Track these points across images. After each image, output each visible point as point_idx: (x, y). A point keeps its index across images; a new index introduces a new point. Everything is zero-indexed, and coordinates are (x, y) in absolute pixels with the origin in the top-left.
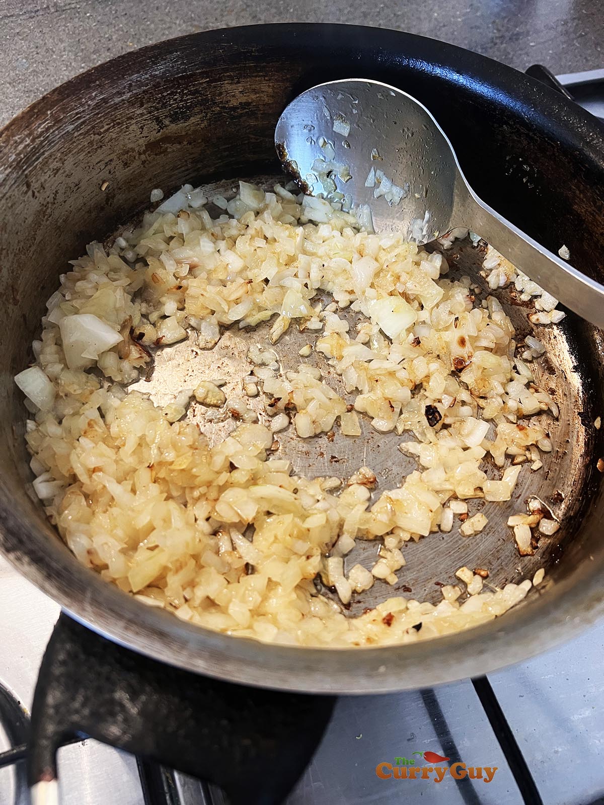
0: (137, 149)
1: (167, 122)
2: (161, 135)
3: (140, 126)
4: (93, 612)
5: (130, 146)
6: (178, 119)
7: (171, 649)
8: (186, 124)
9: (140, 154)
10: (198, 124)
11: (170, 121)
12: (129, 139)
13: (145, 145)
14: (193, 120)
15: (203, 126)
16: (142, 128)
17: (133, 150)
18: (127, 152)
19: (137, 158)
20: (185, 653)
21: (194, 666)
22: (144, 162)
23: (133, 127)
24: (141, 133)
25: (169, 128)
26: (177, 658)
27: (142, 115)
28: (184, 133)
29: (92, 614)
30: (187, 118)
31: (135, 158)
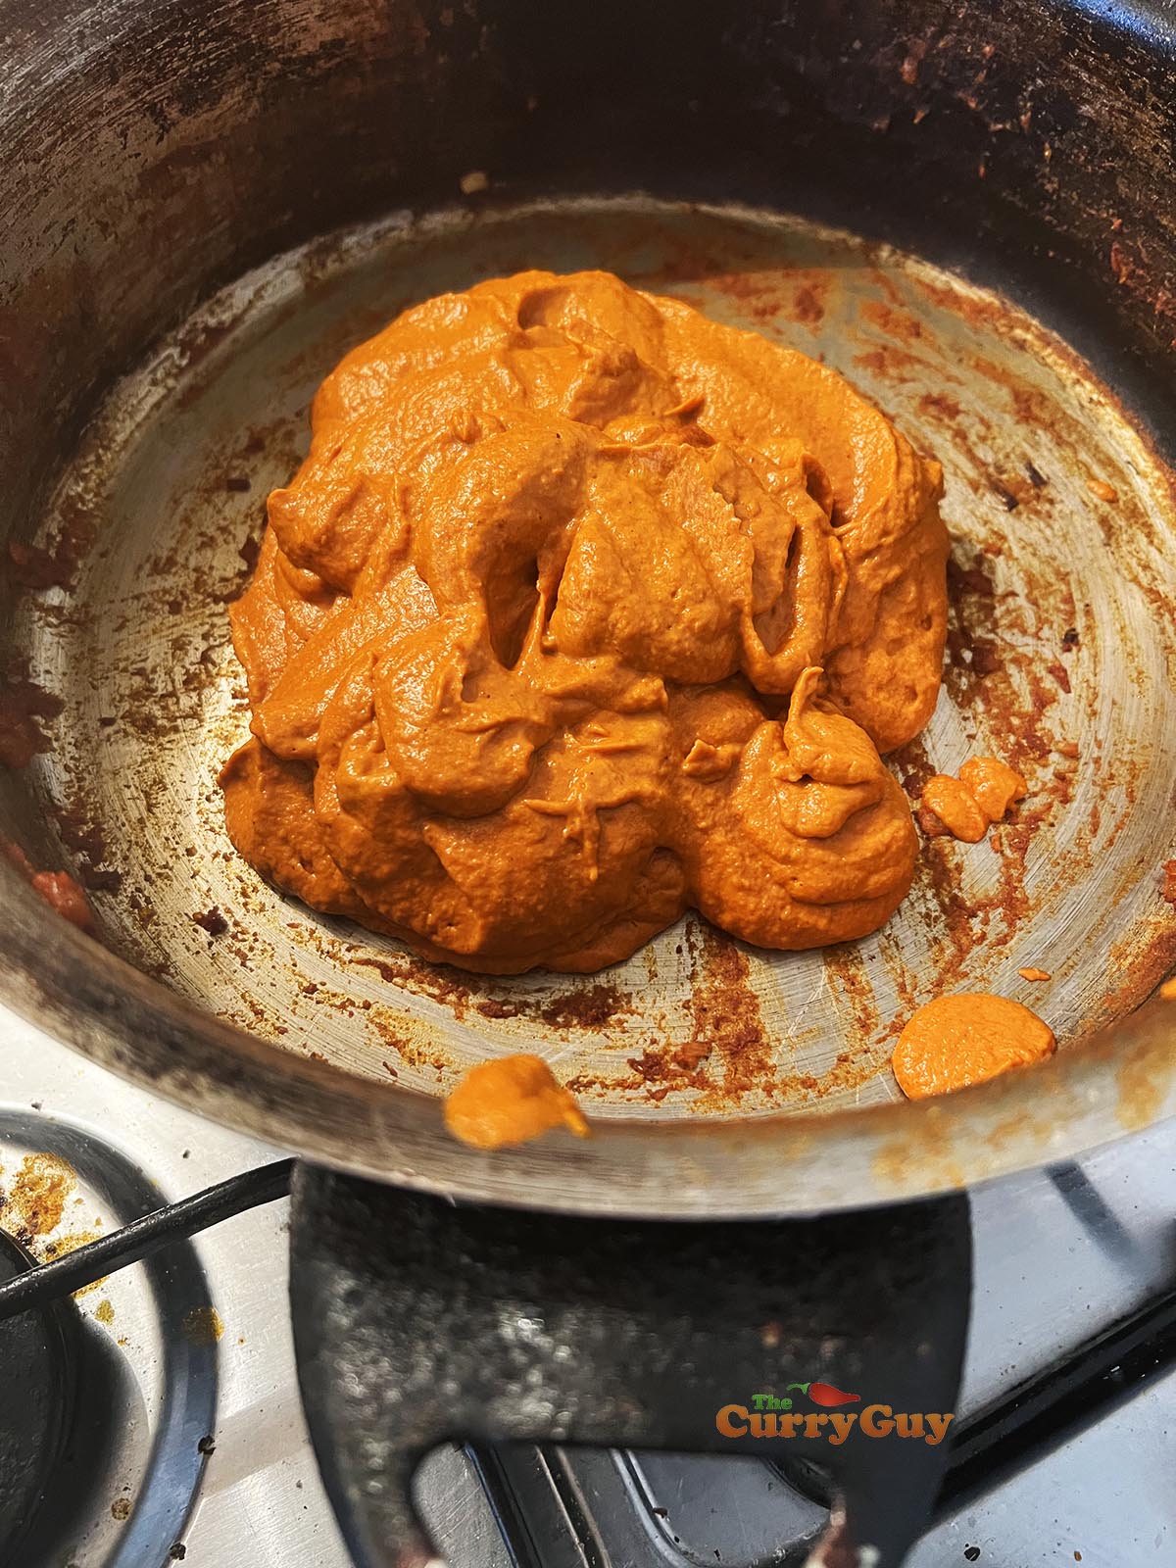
0: (122, 187)
1: (173, 113)
2: (168, 147)
3: (119, 130)
4: (405, 1154)
5: (105, 181)
6: (196, 104)
7: (616, 1183)
8: (218, 112)
9: (131, 200)
10: (241, 110)
11: (181, 111)
12: (102, 165)
13: (139, 175)
14: (230, 100)
15: (250, 112)
16: (124, 134)
17: (112, 190)
18: (104, 197)
19: (126, 210)
20: (652, 1183)
21: (682, 1205)
22: (142, 219)
23: (106, 135)
24: (125, 148)
25: (180, 127)
26: (635, 1199)
27: (118, 102)
28: (213, 137)
29: (404, 1159)
30: (214, 99)
31: (121, 209)
